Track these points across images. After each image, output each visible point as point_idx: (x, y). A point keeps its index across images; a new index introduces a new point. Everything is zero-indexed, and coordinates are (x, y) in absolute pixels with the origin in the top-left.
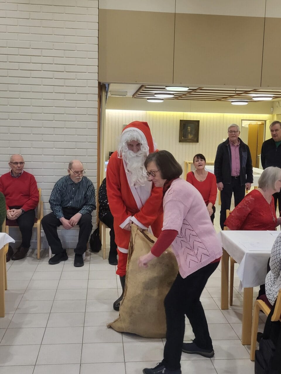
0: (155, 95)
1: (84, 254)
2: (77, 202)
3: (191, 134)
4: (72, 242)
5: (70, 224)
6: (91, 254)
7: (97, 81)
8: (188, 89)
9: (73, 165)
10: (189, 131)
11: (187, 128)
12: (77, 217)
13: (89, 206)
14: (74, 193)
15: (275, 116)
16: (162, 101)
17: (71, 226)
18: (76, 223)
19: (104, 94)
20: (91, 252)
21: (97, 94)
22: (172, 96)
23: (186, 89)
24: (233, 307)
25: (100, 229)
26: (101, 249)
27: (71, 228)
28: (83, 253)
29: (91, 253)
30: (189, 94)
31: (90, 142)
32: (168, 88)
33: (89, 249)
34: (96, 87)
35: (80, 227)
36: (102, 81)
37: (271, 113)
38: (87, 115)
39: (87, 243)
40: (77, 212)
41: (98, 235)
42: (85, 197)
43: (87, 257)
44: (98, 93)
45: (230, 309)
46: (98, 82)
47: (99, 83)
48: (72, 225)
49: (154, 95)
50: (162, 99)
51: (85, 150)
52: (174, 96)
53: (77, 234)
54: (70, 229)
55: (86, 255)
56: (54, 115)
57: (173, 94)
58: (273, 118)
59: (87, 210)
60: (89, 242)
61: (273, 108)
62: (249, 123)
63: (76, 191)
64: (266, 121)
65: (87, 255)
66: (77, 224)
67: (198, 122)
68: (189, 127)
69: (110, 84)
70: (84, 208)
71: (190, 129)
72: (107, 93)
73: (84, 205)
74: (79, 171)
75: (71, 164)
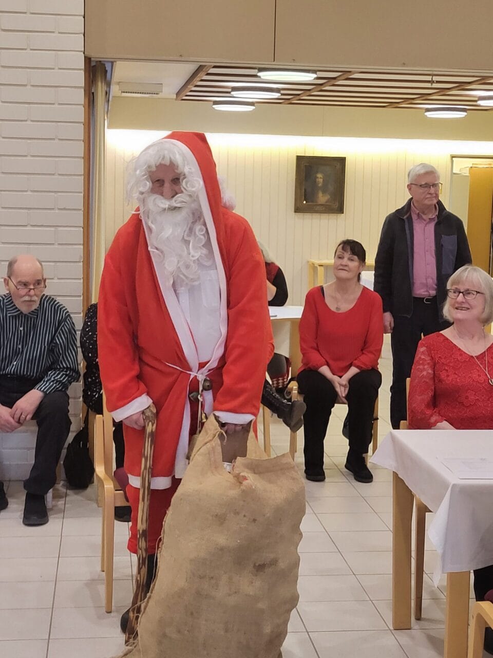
0: (234, 93)
1: (48, 494)
2: (30, 361)
4: (19, 463)
5: (13, 418)
6: (66, 495)
7: (82, 53)
8: (315, 76)
9: (16, 266)
10: (320, 185)
11: (317, 177)
12: (31, 400)
13: (62, 371)
14: (24, 340)
16: (250, 108)
17: (17, 424)
18: (29, 417)
19: (100, 88)
20: (67, 489)
21: (81, 87)
22: (277, 95)
23: (309, 77)
24: (422, 622)
25: (90, 431)
26: (93, 482)
27: (16, 428)
28: (46, 493)
29: (68, 491)
30: (319, 89)
31: (65, 209)
32: (264, 75)
33: (62, 483)
34: (80, 69)
35: (39, 424)
36: (96, 55)
38: (57, 141)
39: (57, 465)
40: (32, 387)
41: (85, 445)
42: (52, 349)
43: (58, 501)
44: (83, 85)
45: (416, 627)
46: (85, 57)
47: (88, 60)
48: (19, 422)
49: (229, 93)
50: (252, 104)
51: (53, 229)
52: (280, 95)
53: (33, 443)
54: (13, 431)
55: (54, 497)
57: (278, 90)
59: (57, 381)
60: (62, 462)
62: (471, 165)
63: (26, 335)
65: (57, 497)
66: (32, 418)
67: (342, 161)
68: (319, 175)
69: (115, 61)
70: (49, 378)
71: (321, 180)
72: (109, 84)
73: (50, 368)
74: (30, 281)
75: (11, 265)
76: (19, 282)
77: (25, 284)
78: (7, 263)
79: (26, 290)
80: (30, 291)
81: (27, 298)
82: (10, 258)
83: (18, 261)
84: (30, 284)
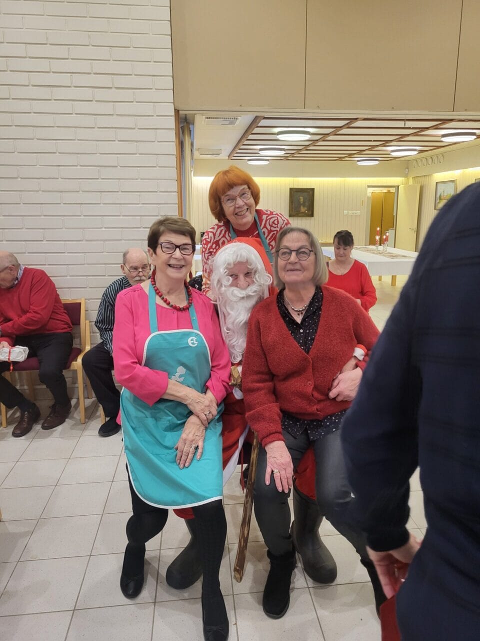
0: (260, 152)
3: (304, 206)
7: (172, 104)
9: (128, 256)
10: (302, 202)
11: (299, 199)
15: (411, 179)
32: (281, 137)
34: (172, 116)
37: (406, 176)
46: (175, 108)
47: (177, 111)
49: (258, 153)
50: (268, 160)
52: (284, 153)
56: (99, 168)
58: (407, 182)
61: (408, 168)
62: (372, 191)
64: (398, 187)
67: (313, 190)
68: (301, 198)
71: (302, 200)
74: (139, 266)
75: (125, 255)
76: (131, 267)
77: (136, 268)
78: (122, 254)
79: (137, 273)
80: (139, 273)
81: (137, 278)
82: (124, 251)
83: (129, 253)
84: (139, 268)
